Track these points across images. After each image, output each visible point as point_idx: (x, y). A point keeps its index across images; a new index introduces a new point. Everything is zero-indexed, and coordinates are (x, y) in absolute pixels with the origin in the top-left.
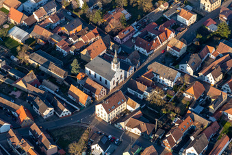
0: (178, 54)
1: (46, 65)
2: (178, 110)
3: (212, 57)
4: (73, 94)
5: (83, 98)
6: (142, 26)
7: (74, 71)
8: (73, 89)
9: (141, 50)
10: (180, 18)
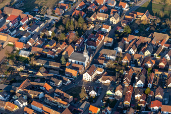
0: (110, 45)
1: (47, 63)
2: (123, 68)
3: (127, 43)
4: (68, 73)
5: (74, 73)
6: (86, 37)
7: (63, 63)
8: (68, 70)
9: (91, 46)
10: (103, 29)
